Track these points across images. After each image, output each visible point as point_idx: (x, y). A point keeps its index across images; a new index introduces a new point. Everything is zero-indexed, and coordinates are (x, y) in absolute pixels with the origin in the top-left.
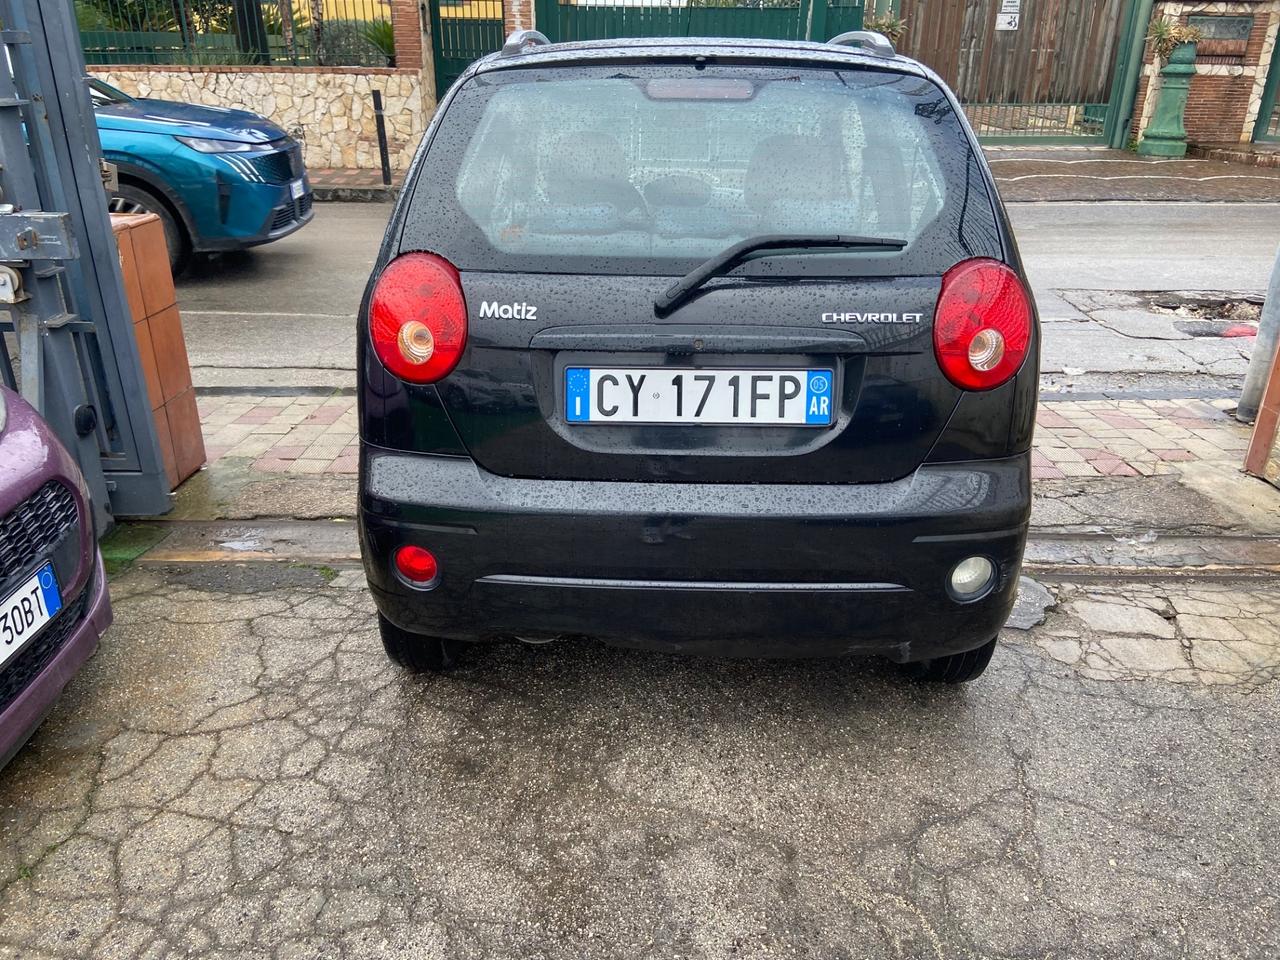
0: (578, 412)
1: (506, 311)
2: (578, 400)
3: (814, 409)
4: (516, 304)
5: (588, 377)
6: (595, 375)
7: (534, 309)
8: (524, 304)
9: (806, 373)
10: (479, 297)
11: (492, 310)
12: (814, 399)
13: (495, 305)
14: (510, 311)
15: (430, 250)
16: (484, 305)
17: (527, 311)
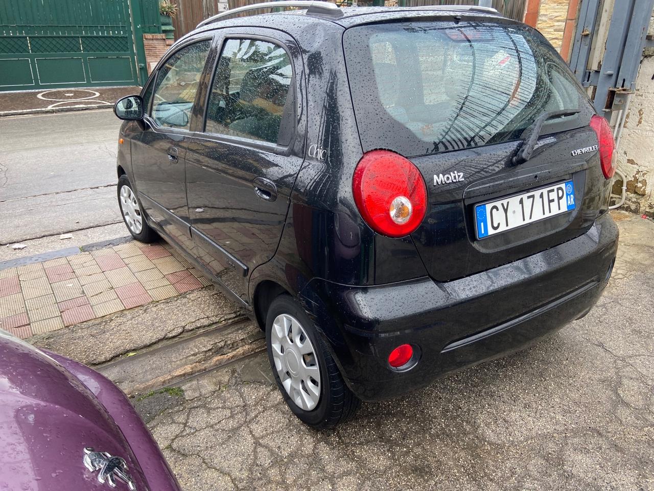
0: (483, 232)
1: (448, 178)
2: (482, 224)
3: (569, 202)
4: (451, 173)
5: (485, 209)
6: (489, 207)
7: (462, 174)
8: (456, 172)
9: (564, 184)
10: (430, 172)
11: (440, 179)
12: (569, 196)
13: (441, 175)
14: (450, 178)
15: (384, 148)
16: (435, 177)
17: (459, 176)
